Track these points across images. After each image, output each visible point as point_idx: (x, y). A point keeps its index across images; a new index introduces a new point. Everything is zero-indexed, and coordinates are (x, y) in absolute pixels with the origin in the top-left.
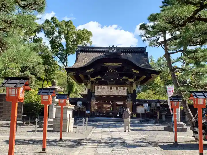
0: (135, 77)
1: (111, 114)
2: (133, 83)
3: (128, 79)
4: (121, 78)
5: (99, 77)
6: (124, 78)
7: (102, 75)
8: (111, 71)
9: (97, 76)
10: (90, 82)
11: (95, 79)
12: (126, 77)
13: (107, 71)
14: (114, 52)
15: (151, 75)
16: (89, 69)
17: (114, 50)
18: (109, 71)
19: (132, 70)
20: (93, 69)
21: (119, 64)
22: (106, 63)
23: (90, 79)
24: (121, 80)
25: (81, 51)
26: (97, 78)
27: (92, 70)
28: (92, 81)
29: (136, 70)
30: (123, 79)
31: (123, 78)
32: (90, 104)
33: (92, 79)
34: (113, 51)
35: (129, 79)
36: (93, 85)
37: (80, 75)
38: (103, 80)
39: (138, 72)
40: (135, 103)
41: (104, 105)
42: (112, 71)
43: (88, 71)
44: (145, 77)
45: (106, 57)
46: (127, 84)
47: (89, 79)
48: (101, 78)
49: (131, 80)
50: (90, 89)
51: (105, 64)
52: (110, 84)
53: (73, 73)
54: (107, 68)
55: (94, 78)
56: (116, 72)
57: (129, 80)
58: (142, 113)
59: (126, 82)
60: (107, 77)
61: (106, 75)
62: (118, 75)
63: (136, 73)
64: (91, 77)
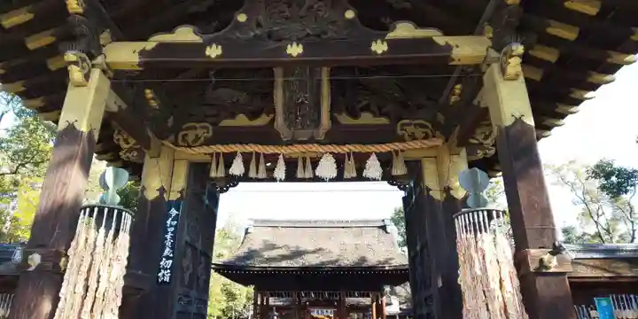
3: (441, 40)
4: (381, 36)
5: (185, 34)
6: (404, 30)
9: (170, 29)
11: (142, 53)
24: (379, 47)
26: (162, 47)
30: (392, 43)
35: (452, 40)
38: (214, 52)
46: (412, 136)
48: (197, 39)
49: (465, 49)
50: (80, 127)
52: (294, 142)
55: (140, 46)
57: (449, 48)
59: (402, 130)
60: (252, 34)
61: (242, 18)
62: (350, 14)
64: (106, 36)
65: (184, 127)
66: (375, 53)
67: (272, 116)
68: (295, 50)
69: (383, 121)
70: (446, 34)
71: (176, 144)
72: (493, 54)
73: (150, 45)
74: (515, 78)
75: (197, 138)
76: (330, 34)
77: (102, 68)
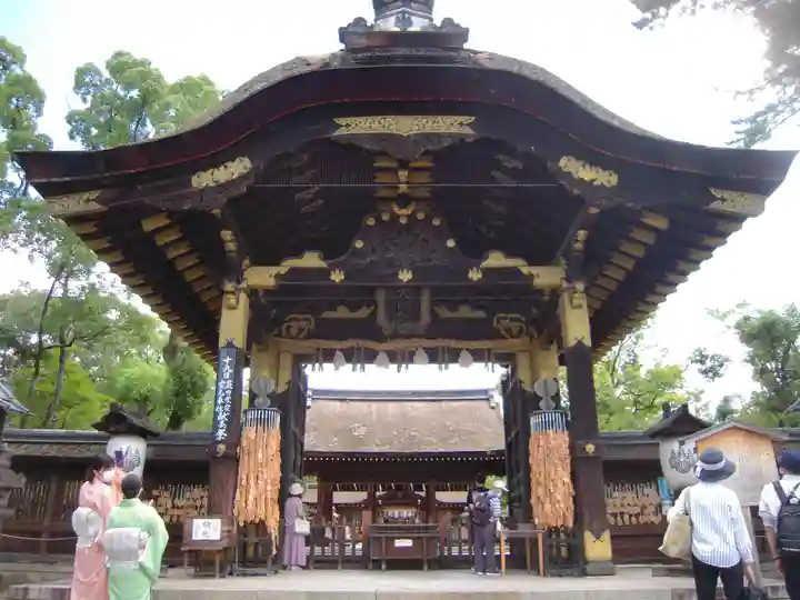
0: (582, 234)
1: (408, 543)
3: (525, 270)
4: (476, 265)
5: (311, 260)
6: (495, 260)
8: (395, 217)
9: (298, 254)
11: (278, 276)
13: (371, 222)
14: (411, 29)
15: (714, 199)
16: (216, 162)
17: (413, 18)
18: (386, 217)
19: (563, 162)
20: (248, 164)
21: (452, 125)
22: (349, 120)
23: (246, 274)
26: (293, 271)
27: (238, 167)
28: (253, 293)
30: (487, 272)
31: (485, 264)
33: (262, 277)
34: (404, 21)
35: (535, 270)
37: (149, 225)
38: (337, 277)
39: (607, 178)
40: (590, 448)
42: (403, 221)
43: (203, 180)
44: (661, 223)
46: (508, 330)
47: (231, 272)
48: (323, 264)
49: (546, 277)
51: (342, 121)
53: (86, 196)
55: (274, 270)
56: (436, 222)
57: (531, 276)
60: (369, 260)
61: (359, 244)
62: (451, 243)
63: (595, 183)
64: (247, 262)
65: (287, 319)
66: (471, 280)
67: (373, 308)
68: (405, 276)
69: (481, 314)
70: (531, 264)
71: (280, 335)
72: (565, 284)
73: (283, 269)
74: (580, 307)
76: (434, 262)
77: (245, 291)
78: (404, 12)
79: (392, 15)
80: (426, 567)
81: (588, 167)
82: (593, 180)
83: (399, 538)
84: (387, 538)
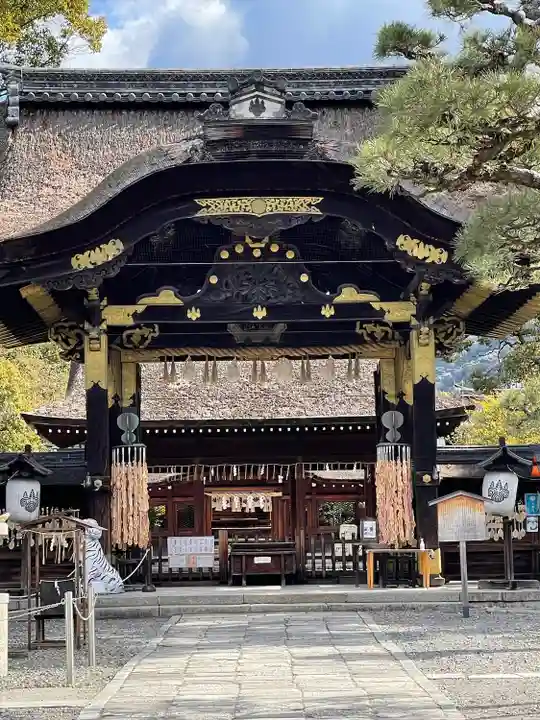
0: (425, 286)
1: (268, 560)
2: (414, 334)
3: (376, 306)
4: (329, 301)
5: (167, 297)
6: (349, 295)
7: (187, 281)
8: (248, 250)
9: (154, 291)
10: (104, 338)
11: (135, 315)
12: (362, 287)
13: (225, 255)
14: (266, 115)
17: (267, 104)
18: (239, 249)
19: (400, 240)
20: (120, 245)
21: (303, 206)
22: (210, 201)
23: (105, 314)
24: (328, 312)
25: (22, 104)
26: (150, 309)
27: (112, 250)
28: (114, 332)
29: (427, 242)
30: (339, 307)
31: (338, 299)
32: (107, 493)
33: (118, 315)
34: (257, 107)
35: (385, 306)
36: (128, 357)
38: (194, 315)
39: (438, 256)
40: (427, 478)
41: (225, 497)
42: (257, 254)
43: (82, 261)
45: (210, 158)
46: (371, 335)
47: (94, 317)
48: (178, 302)
49: (398, 312)
50: (103, 386)
51: (203, 202)
52: (248, 344)
54: (219, 233)
55: (131, 309)
56: (290, 255)
57: (382, 312)
58: (467, 543)
59: (361, 328)
60: (223, 297)
61: (214, 280)
62: (304, 278)
63: (427, 261)
64: (105, 302)
66: (324, 317)
68: (260, 313)
70: (382, 299)
72: (414, 322)
73: (140, 309)
74: (427, 345)
75: (144, 339)
77: (105, 332)
78: (258, 96)
79: (247, 99)
80: (284, 582)
81: (422, 244)
82: (425, 258)
83: (258, 556)
84: (247, 556)
